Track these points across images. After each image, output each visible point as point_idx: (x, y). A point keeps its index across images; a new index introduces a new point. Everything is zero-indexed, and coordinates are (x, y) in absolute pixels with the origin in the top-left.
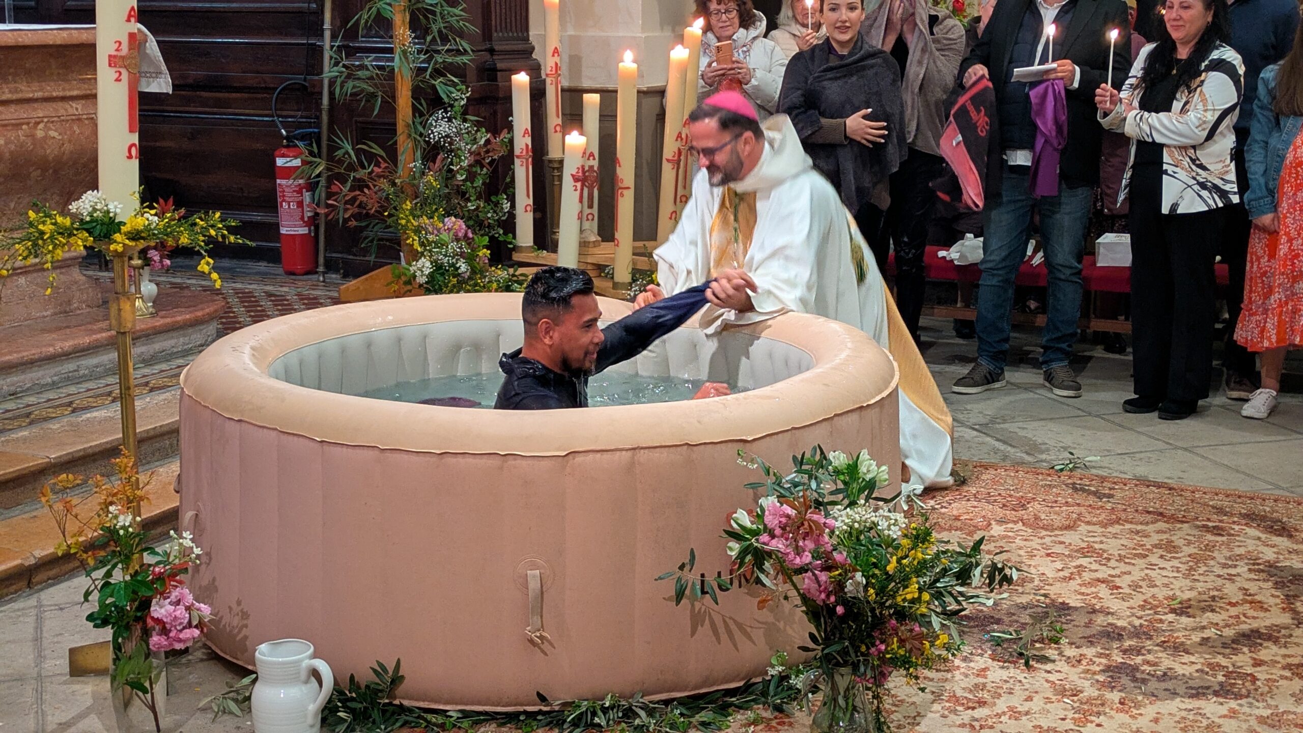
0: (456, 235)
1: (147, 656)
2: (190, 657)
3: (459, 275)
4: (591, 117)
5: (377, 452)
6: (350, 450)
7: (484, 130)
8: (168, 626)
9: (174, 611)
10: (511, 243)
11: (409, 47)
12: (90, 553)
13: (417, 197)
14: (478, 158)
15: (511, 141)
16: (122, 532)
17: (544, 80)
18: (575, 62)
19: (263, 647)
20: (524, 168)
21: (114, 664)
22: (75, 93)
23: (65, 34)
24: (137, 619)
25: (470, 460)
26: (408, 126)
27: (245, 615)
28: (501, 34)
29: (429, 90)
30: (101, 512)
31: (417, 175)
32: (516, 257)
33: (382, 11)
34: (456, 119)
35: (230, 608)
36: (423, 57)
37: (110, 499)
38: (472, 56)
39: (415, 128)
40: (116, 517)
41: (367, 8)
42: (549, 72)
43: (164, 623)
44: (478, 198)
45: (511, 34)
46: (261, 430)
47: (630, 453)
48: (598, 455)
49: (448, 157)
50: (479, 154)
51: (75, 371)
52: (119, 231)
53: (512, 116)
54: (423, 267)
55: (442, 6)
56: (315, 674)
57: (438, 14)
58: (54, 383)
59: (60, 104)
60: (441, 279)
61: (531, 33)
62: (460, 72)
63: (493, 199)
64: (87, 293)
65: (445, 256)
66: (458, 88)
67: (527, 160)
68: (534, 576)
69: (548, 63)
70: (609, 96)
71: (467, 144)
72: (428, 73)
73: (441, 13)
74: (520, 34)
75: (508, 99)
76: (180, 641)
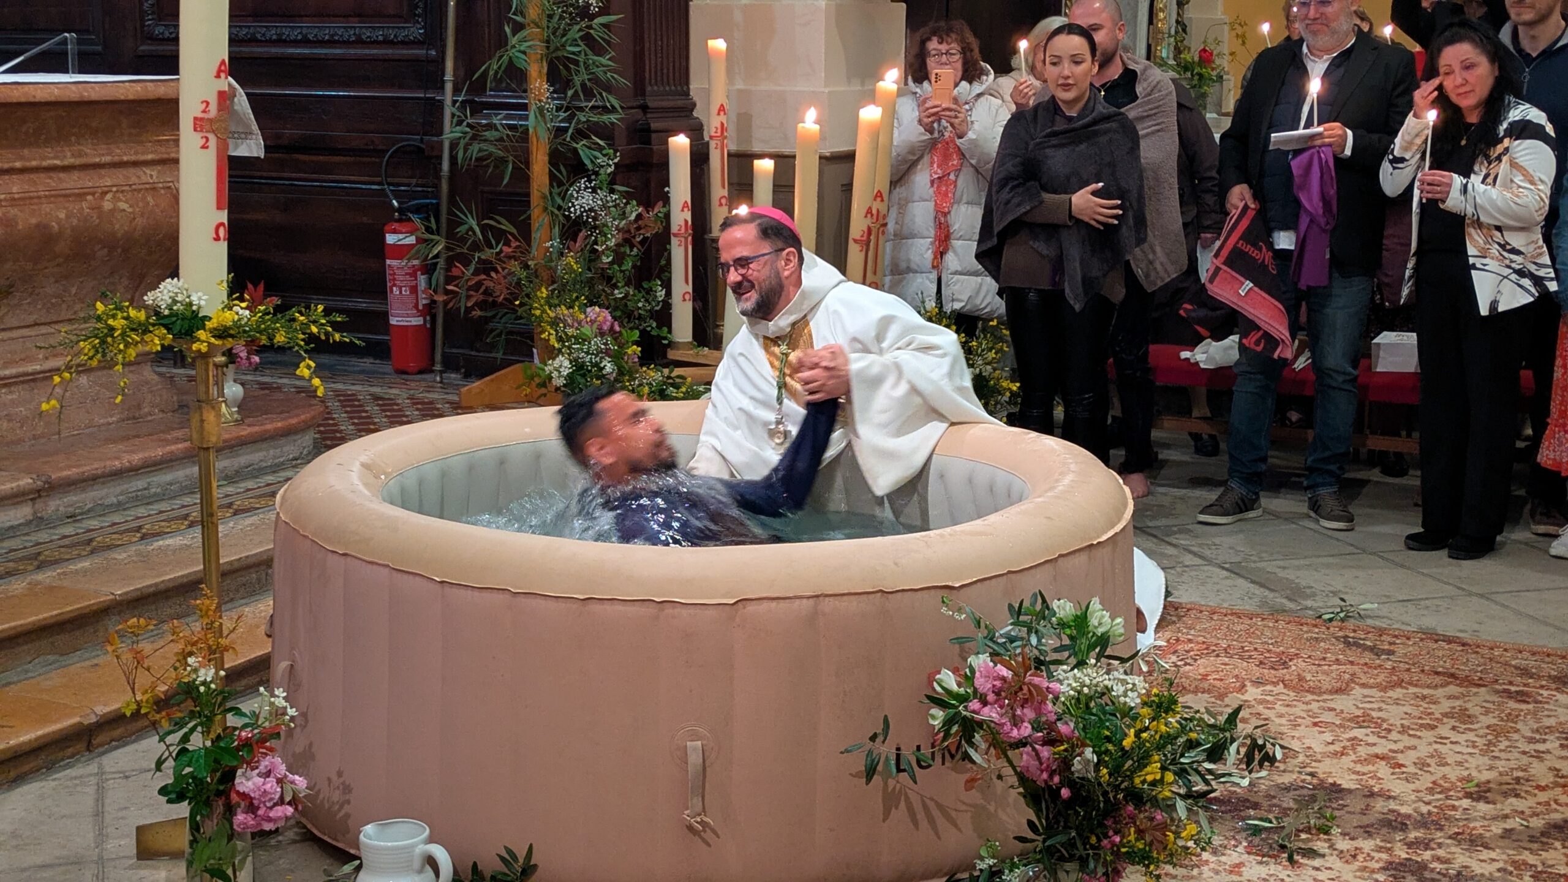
0: (600, 328)
1: (230, 838)
2: (280, 838)
3: (604, 376)
4: (763, 191)
5: (507, 596)
6: (476, 593)
7: (635, 202)
8: (256, 802)
9: (264, 784)
10: (665, 338)
11: (546, 103)
12: (164, 713)
13: (553, 282)
14: (627, 236)
15: (667, 216)
16: (202, 689)
17: (708, 143)
18: (745, 122)
19: (369, 829)
20: (682, 248)
21: (191, 847)
22: (150, 157)
23: (138, 87)
24: (219, 793)
25: (619, 607)
26: (544, 197)
27: (347, 789)
28: (655, 88)
29: (569, 155)
30: (178, 664)
31: (554, 256)
32: (672, 355)
33: (515, 60)
34: (601, 189)
35: (329, 780)
36: (563, 115)
37: (189, 648)
38: (621, 114)
39: (553, 199)
40: (196, 670)
41: (496, 58)
42: (713, 134)
43: (252, 798)
44: (627, 284)
45: (667, 88)
46: (370, 566)
47: (811, 601)
48: (774, 604)
49: (591, 235)
50: (629, 231)
51: (145, 489)
52: (203, 328)
53: (668, 186)
54: (561, 366)
55: (586, 55)
56: (431, 862)
57: (582, 64)
58: (120, 503)
59: (132, 170)
60: (582, 381)
61: (691, 87)
62: (607, 133)
63: (645, 285)
64: (161, 396)
65: (587, 353)
66: (604, 152)
67: (686, 239)
68: (695, 749)
69: (713, 123)
70: (785, 162)
71: (614, 220)
72: (569, 133)
73: (585, 63)
74: (679, 88)
75: (664, 165)
76: (270, 820)
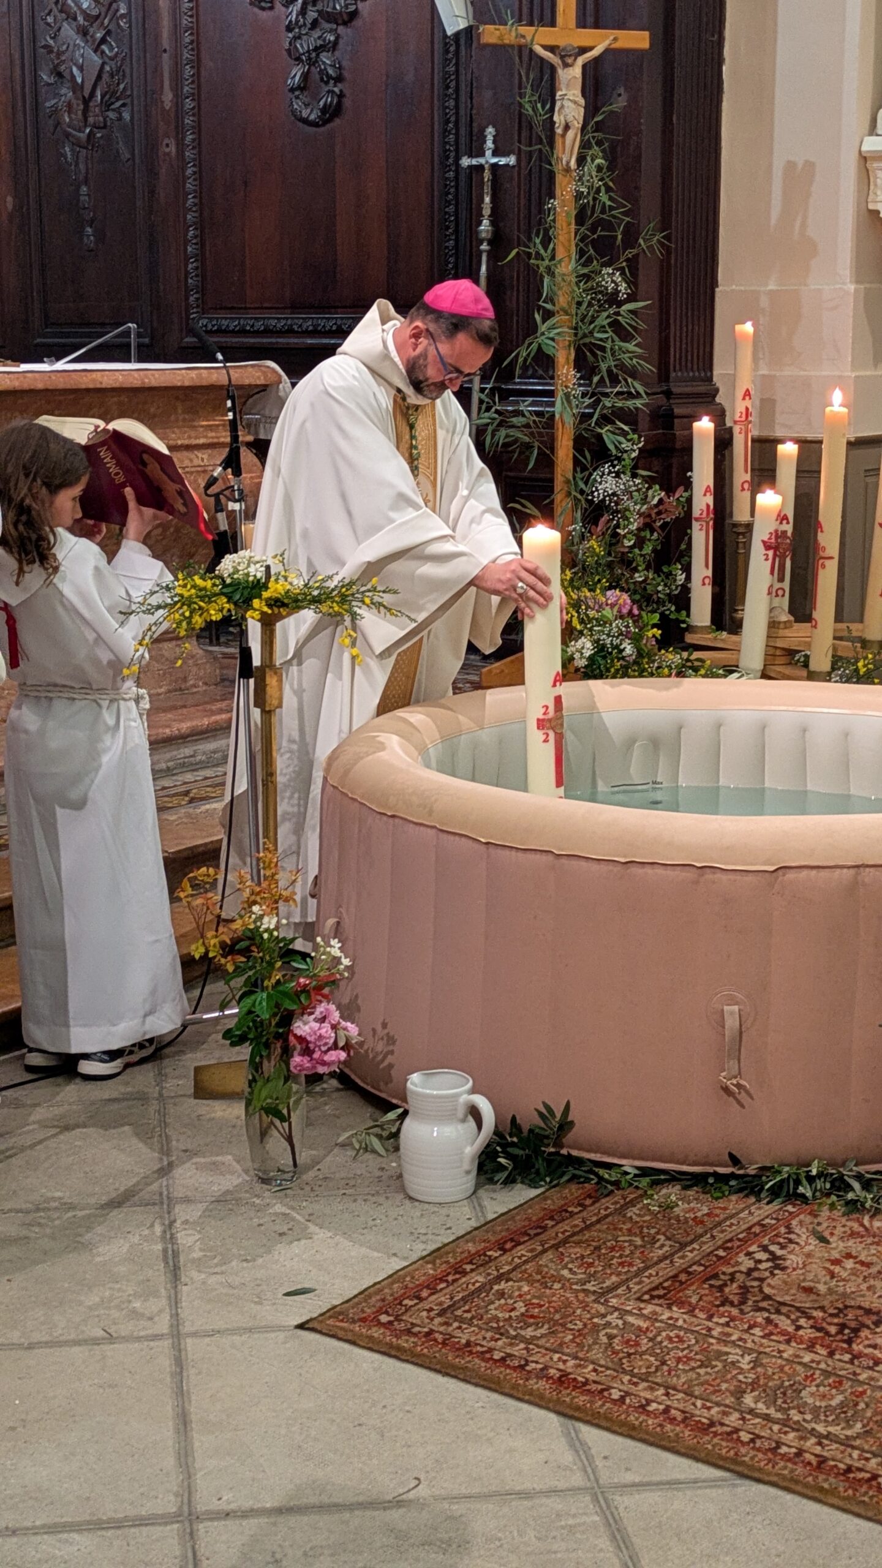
0: (619, 611)
1: (286, 1080)
2: (325, 1086)
3: (623, 658)
4: (787, 473)
5: (550, 858)
6: (520, 854)
7: (657, 487)
8: (311, 1046)
9: (319, 1029)
10: (684, 622)
11: (573, 389)
12: (229, 958)
13: (574, 566)
14: (648, 520)
15: (689, 500)
16: (266, 936)
17: (731, 429)
18: (768, 406)
19: (415, 1077)
20: (703, 533)
21: (250, 1086)
22: (202, 441)
23: (193, 374)
24: (278, 1036)
25: (660, 871)
26: (568, 482)
27: (391, 1040)
28: (679, 374)
29: (593, 440)
30: (243, 912)
31: (576, 540)
32: (690, 638)
33: (544, 348)
34: (624, 473)
35: (374, 1030)
36: (587, 401)
37: (253, 898)
38: (646, 400)
39: (576, 485)
40: (261, 917)
41: (526, 345)
42: (737, 418)
43: (308, 1042)
44: (647, 569)
45: (691, 374)
46: (417, 828)
47: (852, 871)
48: (814, 872)
49: (613, 519)
50: (649, 516)
51: (191, 756)
53: (691, 470)
54: (583, 648)
55: (613, 341)
56: (475, 1113)
57: (609, 350)
58: (168, 769)
59: (185, 453)
60: (602, 662)
61: (715, 373)
62: (630, 417)
63: (665, 569)
64: (205, 669)
65: (608, 635)
66: (629, 437)
67: (708, 523)
68: (732, 1013)
69: (736, 408)
70: (810, 449)
71: (636, 504)
72: (594, 419)
73: (612, 349)
74: (697, 374)
75: (687, 450)
76: (324, 1063)
